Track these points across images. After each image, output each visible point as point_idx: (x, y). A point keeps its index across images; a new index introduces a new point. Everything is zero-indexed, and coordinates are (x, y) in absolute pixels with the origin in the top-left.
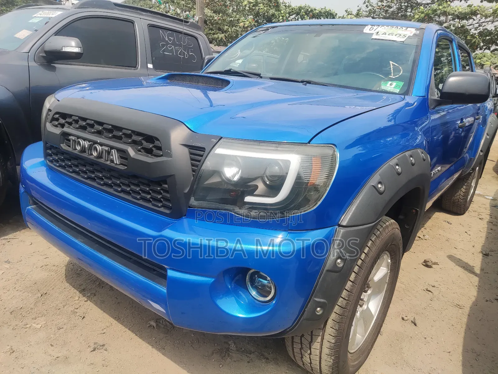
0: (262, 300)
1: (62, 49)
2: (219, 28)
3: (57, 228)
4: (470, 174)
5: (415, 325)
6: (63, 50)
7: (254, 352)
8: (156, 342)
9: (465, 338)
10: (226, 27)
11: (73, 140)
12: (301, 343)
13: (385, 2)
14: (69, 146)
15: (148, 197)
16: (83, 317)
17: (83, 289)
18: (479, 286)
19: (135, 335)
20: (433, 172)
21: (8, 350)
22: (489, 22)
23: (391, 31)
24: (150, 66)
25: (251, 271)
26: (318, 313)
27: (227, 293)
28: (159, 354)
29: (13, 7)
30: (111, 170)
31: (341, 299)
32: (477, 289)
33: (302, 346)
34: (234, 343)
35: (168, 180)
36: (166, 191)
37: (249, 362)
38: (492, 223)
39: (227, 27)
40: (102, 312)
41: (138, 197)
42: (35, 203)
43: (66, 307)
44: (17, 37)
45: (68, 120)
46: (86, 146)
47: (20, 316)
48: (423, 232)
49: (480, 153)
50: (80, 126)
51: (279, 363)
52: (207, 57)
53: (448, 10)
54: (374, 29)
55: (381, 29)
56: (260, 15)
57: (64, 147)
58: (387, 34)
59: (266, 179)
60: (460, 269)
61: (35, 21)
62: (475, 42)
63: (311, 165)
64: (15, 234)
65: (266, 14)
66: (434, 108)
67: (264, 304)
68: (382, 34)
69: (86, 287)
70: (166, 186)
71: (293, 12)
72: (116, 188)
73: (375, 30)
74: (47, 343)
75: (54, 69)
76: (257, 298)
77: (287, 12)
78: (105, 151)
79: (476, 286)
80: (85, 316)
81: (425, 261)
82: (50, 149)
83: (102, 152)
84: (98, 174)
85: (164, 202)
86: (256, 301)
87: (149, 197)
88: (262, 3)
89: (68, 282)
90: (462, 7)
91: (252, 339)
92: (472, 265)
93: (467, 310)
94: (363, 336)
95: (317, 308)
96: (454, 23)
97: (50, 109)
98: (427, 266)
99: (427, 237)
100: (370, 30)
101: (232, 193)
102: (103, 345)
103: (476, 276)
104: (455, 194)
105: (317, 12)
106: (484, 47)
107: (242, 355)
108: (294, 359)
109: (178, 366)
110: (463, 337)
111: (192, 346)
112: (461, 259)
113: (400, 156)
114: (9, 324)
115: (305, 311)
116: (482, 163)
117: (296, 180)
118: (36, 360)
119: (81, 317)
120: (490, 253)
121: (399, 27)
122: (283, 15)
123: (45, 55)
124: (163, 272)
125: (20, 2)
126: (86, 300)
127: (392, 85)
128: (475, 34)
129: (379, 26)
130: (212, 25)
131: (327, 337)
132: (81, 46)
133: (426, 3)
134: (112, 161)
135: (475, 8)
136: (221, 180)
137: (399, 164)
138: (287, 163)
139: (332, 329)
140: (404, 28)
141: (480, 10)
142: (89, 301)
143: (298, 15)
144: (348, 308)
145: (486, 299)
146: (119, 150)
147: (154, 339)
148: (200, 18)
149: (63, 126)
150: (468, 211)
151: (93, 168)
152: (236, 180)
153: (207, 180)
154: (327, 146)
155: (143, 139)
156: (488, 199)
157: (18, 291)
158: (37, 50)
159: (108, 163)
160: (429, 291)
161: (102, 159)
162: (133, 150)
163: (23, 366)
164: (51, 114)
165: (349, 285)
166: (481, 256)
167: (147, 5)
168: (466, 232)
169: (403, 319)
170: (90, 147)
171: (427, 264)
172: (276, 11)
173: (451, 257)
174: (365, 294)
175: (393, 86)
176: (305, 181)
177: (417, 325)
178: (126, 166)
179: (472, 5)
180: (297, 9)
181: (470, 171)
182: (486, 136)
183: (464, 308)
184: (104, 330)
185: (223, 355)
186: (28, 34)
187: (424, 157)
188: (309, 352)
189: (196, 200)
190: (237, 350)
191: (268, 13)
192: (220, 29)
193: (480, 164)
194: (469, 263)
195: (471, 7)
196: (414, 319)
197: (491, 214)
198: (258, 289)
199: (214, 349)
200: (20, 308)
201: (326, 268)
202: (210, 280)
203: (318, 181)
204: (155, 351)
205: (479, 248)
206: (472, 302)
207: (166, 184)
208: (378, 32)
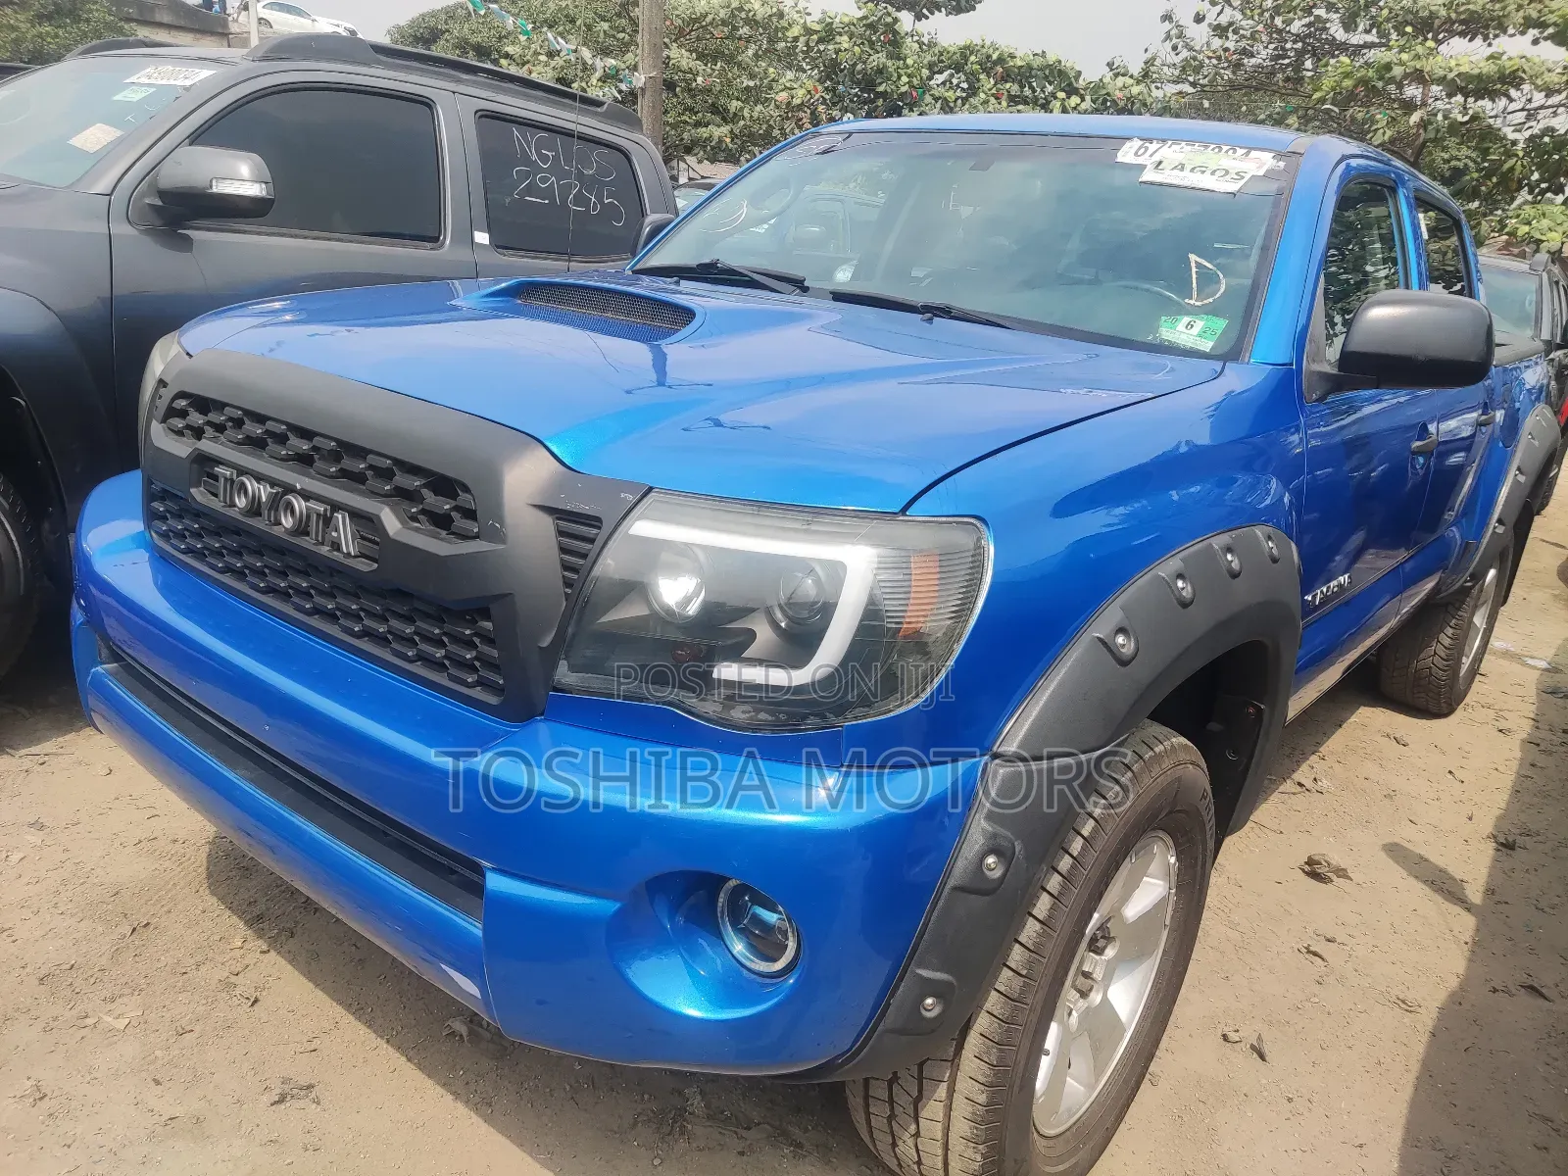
0: (761, 969)
1: (211, 187)
2: (713, 105)
3: (175, 734)
4: (1465, 592)
5: (1262, 1057)
6: (215, 190)
7: (759, 1124)
8: (467, 1083)
9: (1414, 1105)
10: (735, 105)
11: (226, 479)
12: (891, 1101)
13: (1230, 38)
14: (216, 495)
15: (438, 655)
16: (252, 1000)
17: (258, 916)
18: (1475, 943)
19: (404, 1059)
20: (1322, 592)
21: (27, 1092)
22: (1558, 106)
23: (1199, 160)
24: (482, 238)
25: (732, 883)
26: (928, 1015)
27: (661, 943)
28: (475, 1118)
29: (74, 26)
30: (333, 570)
31: (1006, 973)
32: (1467, 954)
33: (892, 1109)
34: (700, 1094)
35: (494, 609)
36: (490, 641)
37: (742, 1154)
38: (1538, 745)
39: (739, 103)
40: (311, 985)
41: (410, 654)
42: (116, 657)
43: (203, 969)
44: (78, 145)
45: (213, 417)
46: (264, 500)
47: (68, 992)
48: (1313, 768)
49: (1495, 528)
50: (248, 436)
51: (835, 1160)
52: (652, 218)
53: (1430, 65)
54: (1149, 152)
55: (1170, 153)
56: (842, 71)
57: (199, 498)
58: (1188, 167)
59: (779, 615)
60: (1420, 889)
61: (134, 96)
62: (1512, 169)
63: (907, 577)
64: (60, 739)
65: (859, 67)
66: (1320, 400)
67: (768, 981)
68: (1172, 169)
69: (268, 909)
70: (488, 625)
71: (942, 61)
72: (348, 623)
73: (1151, 156)
74: (144, 1075)
75: (186, 244)
76: (748, 963)
77: (925, 62)
78: (315, 515)
79: (1466, 943)
80: (260, 998)
81: (1310, 862)
82: (162, 499)
83: (308, 516)
84: (298, 581)
85: (483, 673)
86: (745, 972)
87: (440, 653)
88: (846, 32)
89: (213, 893)
90: (1473, 59)
91: (754, 1086)
92: (1458, 877)
93: (1427, 1018)
94: (1091, 1087)
95: (923, 1000)
96: (1448, 106)
97: (163, 378)
98: (1314, 875)
99: (1324, 783)
100: (1136, 154)
101: (680, 652)
102: (310, 1087)
103: (1468, 910)
104: (1420, 653)
105: (1019, 63)
106: (1543, 186)
107: (723, 1131)
108: (873, 1149)
109: (529, 1159)
110: (1407, 1098)
111: (572, 1098)
112: (1426, 856)
113: (1196, 547)
114: (33, 1013)
115: (888, 1005)
116: (1510, 555)
117: (861, 620)
118: (110, 1126)
119: (247, 998)
120: (1520, 840)
121: (1225, 148)
122: (909, 71)
123: (160, 203)
124: (475, 877)
125: (97, 10)
126: (265, 947)
127: (1192, 326)
128: (1514, 143)
129: (1164, 141)
130: (693, 97)
131: (964, 1085)
132: (268, 177)
133: (1361, 43)
134: (336, 547)
135: (1512, 63)
136: (646, 612)
137: (1186, 575)
138: (837, 570)
139: (979, 1061)
140: (1240, 152)
141: (1527, 69)
142: (273, 953)
143: (960, 72)
144: (1029, 1001)
145: (1493, 984)
146: (356, 515)
147: (461, 1073)
148: (650, 78)
149: (198, 433)
150: (1462, 705)
151: (282, 561)
152: (690, 613)
153: (605, 613)
154: (957, 523)
155: (425, 486)
156: (1534, 668)
157: (62, 917)
158: (136, 188)
159: (325, 550)
160: (1315, 954)
161: (307, 538)
162: (397, 517)
163: (69, 1142)
164: (167, 394)
165: (1031, 930)
166: (1490, 848)
167: (490, 28)
168: (1450, 772)
169: (1225, 1037)
170: (275, 502)
171: (1314, 870)
172: (890, 56)
173: (1395, 851)
174: (1097, 957)
175: (1195, 330)
176: (889, 626)
177: (1267, 1058)
178: (375, 560)
179: (1502, 54)
180: (955, 53)
181: (1466, 581)
182: (1516, 475)
183: (1419, 1010)
184: (315, 1040)
185: (666, 1129)
186: (110, 138)
187: (1274, 551)
188: (913, 1128)
189: (573, 669)
190: (709, 1117)
191: (864, 63)
192: (715, 109)
193: (1502, 556)
194: (1450, 870)
195: (1499, 59)
196: (1259, 1038)
197: (1538, 718)
198: (751, 937)
199: (639, 1110)
200: (68, 966)
201: (951, 883)
202: (609, 907)
203: (929, 624)
204: (461, 1109)
205: (1486, 823)
206: (1447, 994)
207: (488, 618)
208: (1160, 163)
